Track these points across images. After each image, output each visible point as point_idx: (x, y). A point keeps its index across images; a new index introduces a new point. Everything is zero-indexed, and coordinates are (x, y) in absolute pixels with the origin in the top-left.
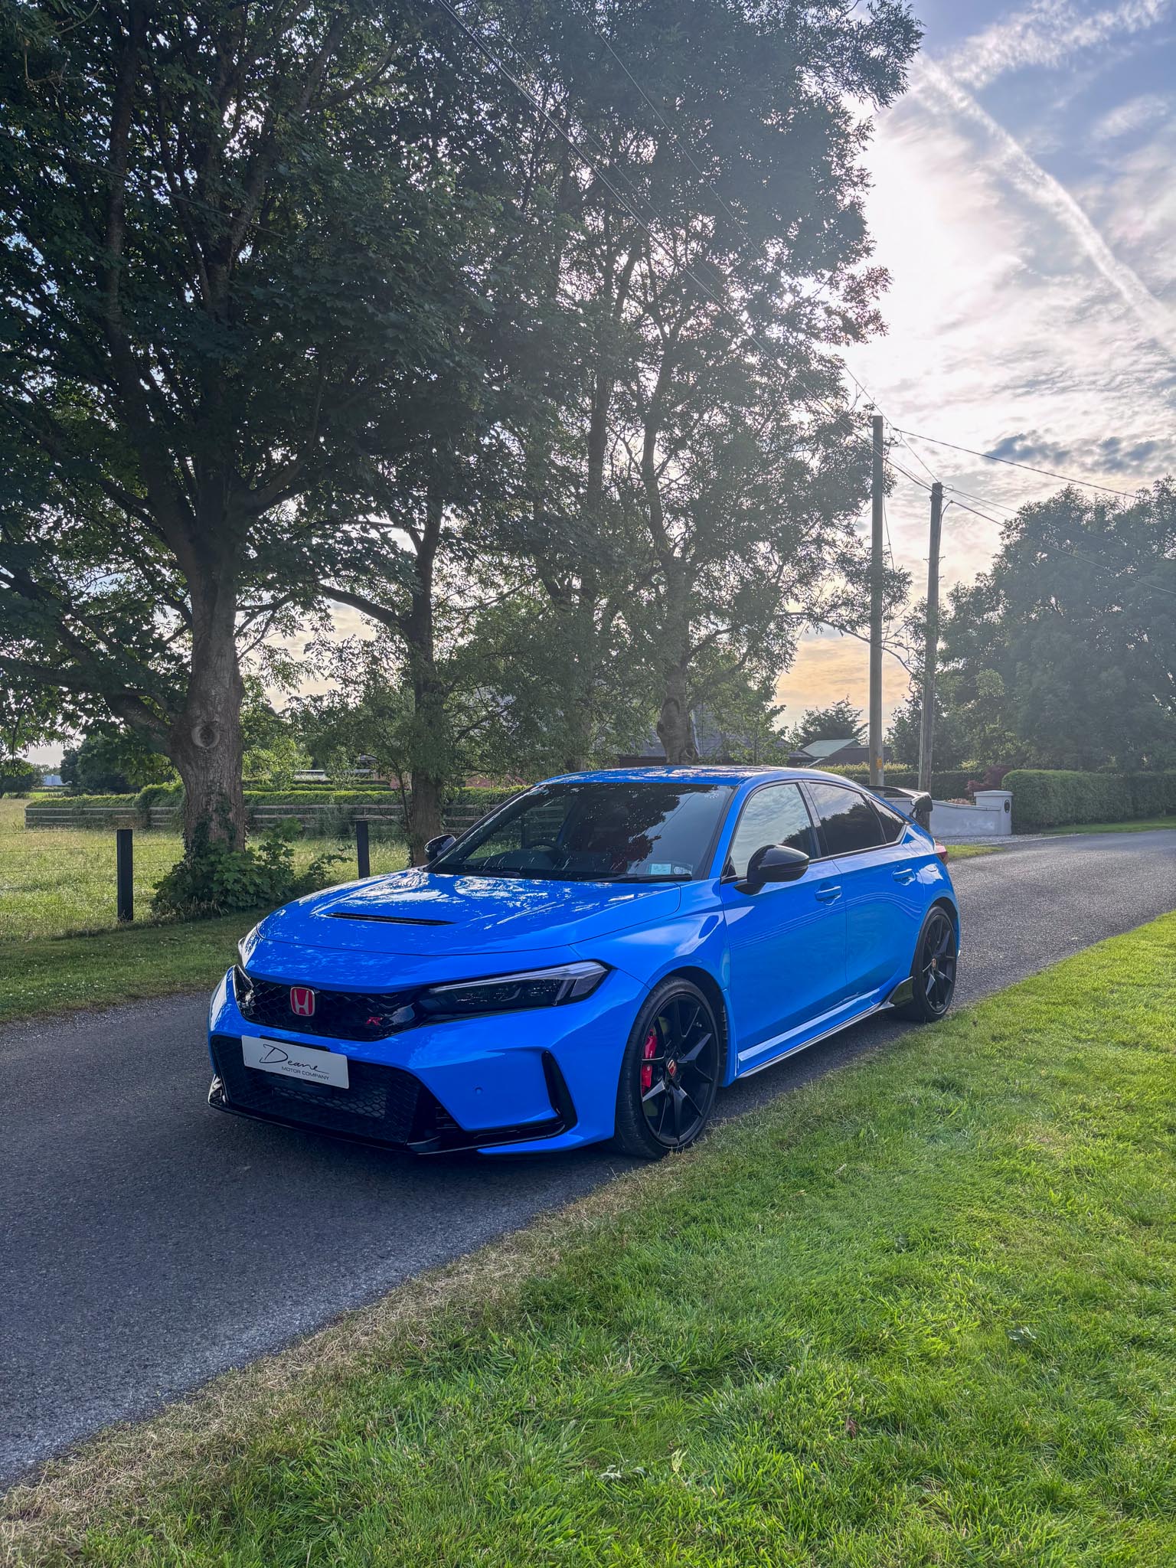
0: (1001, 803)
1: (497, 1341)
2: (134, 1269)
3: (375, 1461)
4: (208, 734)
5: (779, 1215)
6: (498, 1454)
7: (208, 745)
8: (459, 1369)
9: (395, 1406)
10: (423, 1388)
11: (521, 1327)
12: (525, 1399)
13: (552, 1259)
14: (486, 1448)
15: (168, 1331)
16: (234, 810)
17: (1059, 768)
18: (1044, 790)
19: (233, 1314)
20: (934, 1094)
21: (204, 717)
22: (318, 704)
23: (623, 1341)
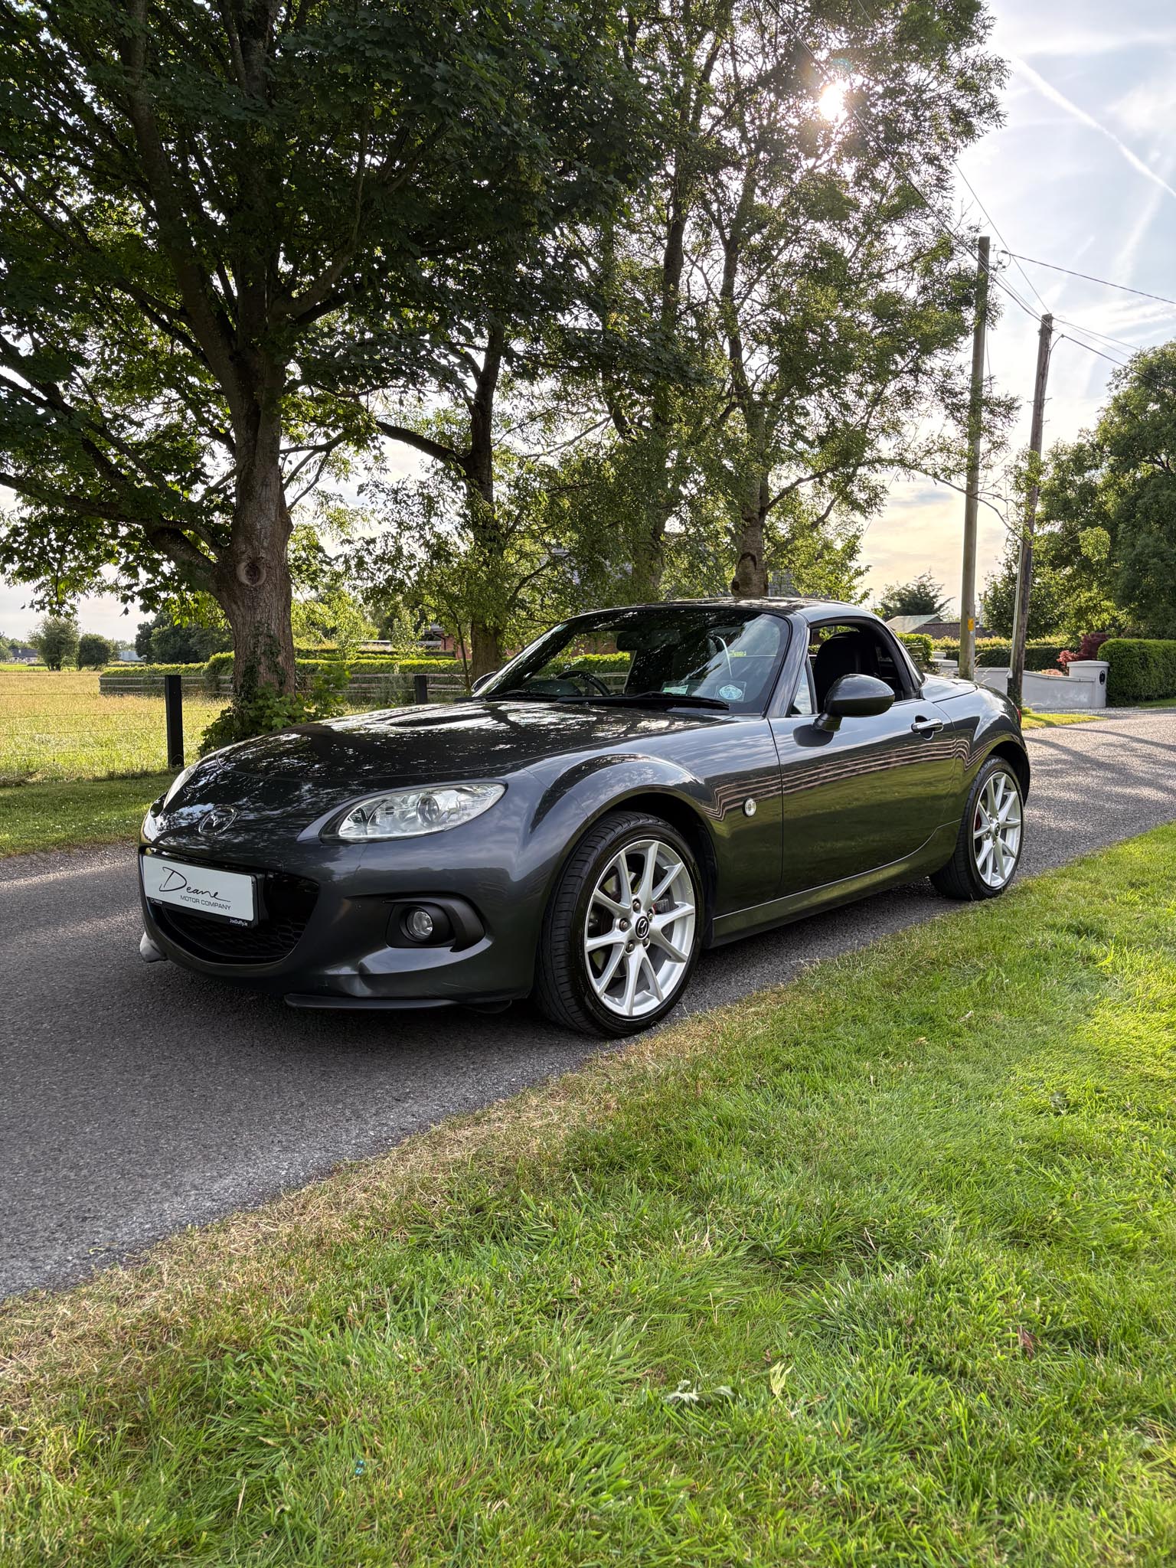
0: (1096, 675)
1: (533, 1206)
2: (98, 1103)
3: (354, 1359)
4: (254, 570)
5: (895, 1065)
6: (523, 1355)
7: (254, 582)
8: (481, 1240)
9: (390, 1285)
10: (429, 1262)
11: (565, 1190)
12: (565, 1282)
13: (607, 1108)
14: (509, 1349)
15: (123, 1176)
16: (284, 653)
17: (1160, 637)
18: (1145, 659)
19: (207, 1159)
20: (1070, 939)
21: (250, 552)
22: (371, 546)
23: (699, 1212)
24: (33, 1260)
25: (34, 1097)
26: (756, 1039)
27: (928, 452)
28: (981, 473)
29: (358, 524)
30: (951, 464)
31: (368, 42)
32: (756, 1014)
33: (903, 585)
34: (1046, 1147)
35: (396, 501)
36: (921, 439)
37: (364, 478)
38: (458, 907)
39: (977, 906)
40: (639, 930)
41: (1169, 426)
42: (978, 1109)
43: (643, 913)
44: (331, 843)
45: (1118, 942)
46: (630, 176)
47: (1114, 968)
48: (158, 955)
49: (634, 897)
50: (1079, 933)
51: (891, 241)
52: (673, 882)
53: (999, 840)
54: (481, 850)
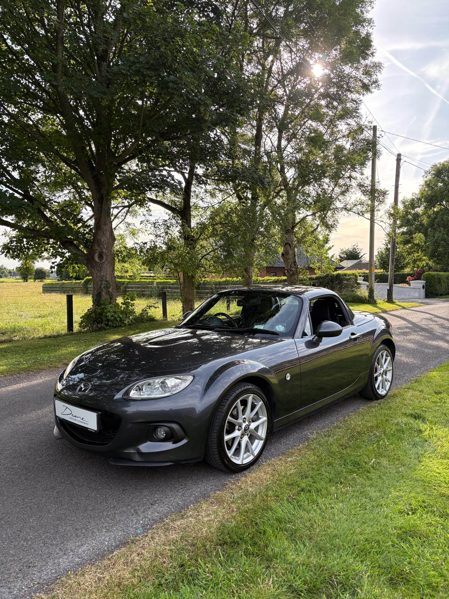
0: (421, 286)
1: (203, 566)
2: (36, 506)
4: (101, 256)
5: (344, 488)
7: (101, 261)
11: (216, 556)
13: (233, 511)
15: (44, 544)
16: (112, 287)
17: (445, 271)
18: (439, 280)
19: (77, 536)
20: (412, 421)
21: (99, 250)
22: (145, 245)
23: (268, 567)
24: (9, 588)
25: (11, 503)
26: (290, 475)
27: (356, 205)
28: (376, 213)
29: (140, 234)
30: (364, 209)
31: (145, 68)
32: (291, 461)
33: (347, 248)
34: (404, 532)
35: (155, 227)
36: (353, 200)
37: (143, 218)
38: (175, 426)
39: (375, 403)
40: (245, 430)
41: (446, 192)
42: (377, 512)
43: (247, 423)
44: (127, 400)
45: (431, 422)
46: (242, 112)
47: (429, 436)
48: (60, 437)
49: (243, 417)
50: (415, 418)
51: (340, 127)
52: (259, 409)
53: (384, 376)
54: (185, 401)
